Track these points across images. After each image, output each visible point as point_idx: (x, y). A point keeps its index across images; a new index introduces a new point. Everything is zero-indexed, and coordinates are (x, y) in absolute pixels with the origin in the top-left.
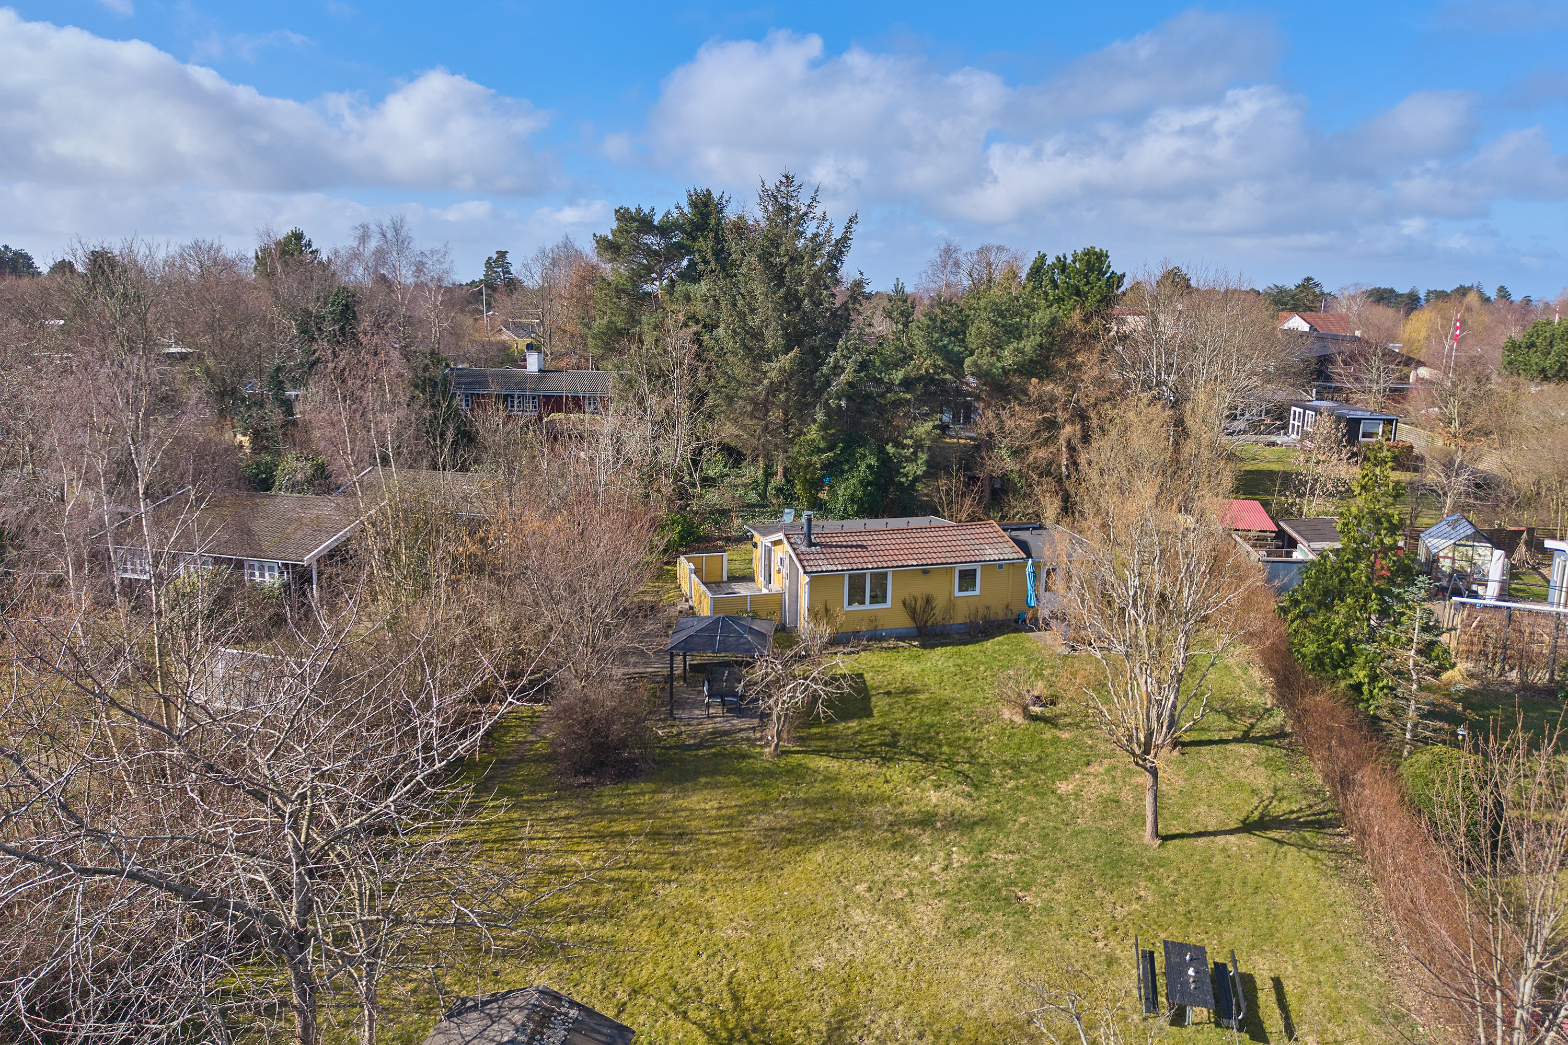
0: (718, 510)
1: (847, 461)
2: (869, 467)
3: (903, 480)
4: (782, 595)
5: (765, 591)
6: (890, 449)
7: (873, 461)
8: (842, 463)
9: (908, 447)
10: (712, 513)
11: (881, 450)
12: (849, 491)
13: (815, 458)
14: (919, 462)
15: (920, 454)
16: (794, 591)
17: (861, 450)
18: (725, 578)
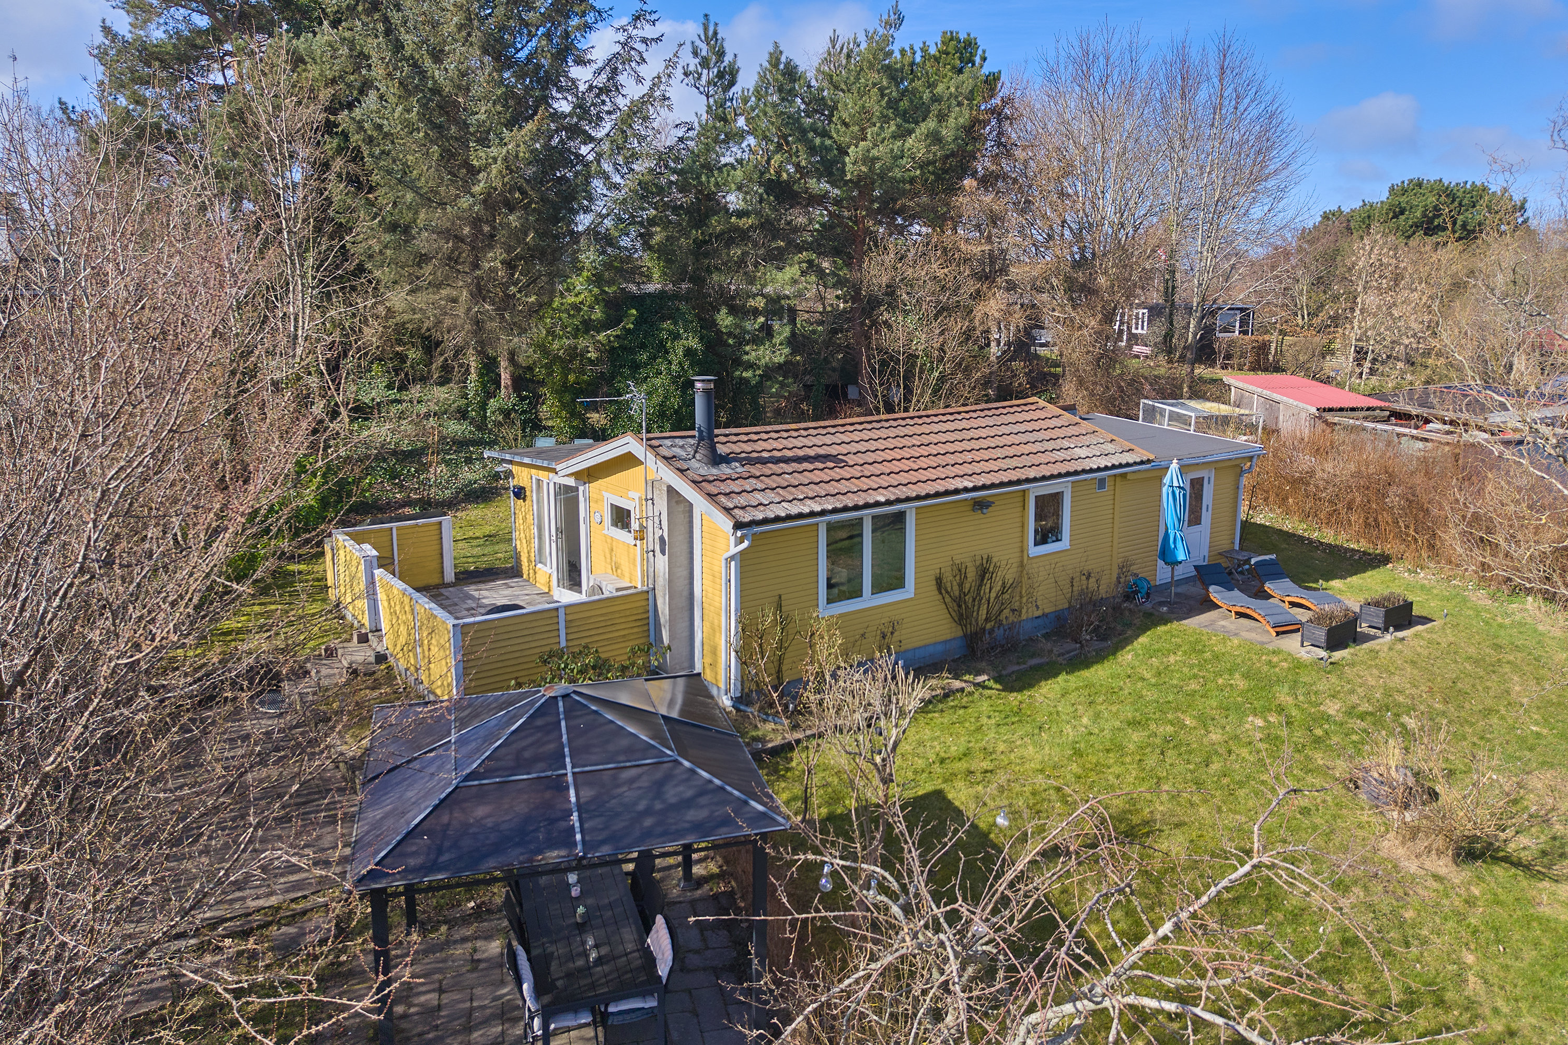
0: (394, 453)
1: (643, 346)
2: (689, 352)
3: (747, 374)
4: (649, 594)
5: (566, 597)
6: (724, 319)
7: (693, 343)
8: (632, 351)
9: (756, 312)
10: (380, 458)
11: (707, 325)
12: (656, 400)
13: (582, 342)
14: (777, 340)
15: (776, 325)
16: (682, 583)
17: (667, 325)
18: (450, 576)
